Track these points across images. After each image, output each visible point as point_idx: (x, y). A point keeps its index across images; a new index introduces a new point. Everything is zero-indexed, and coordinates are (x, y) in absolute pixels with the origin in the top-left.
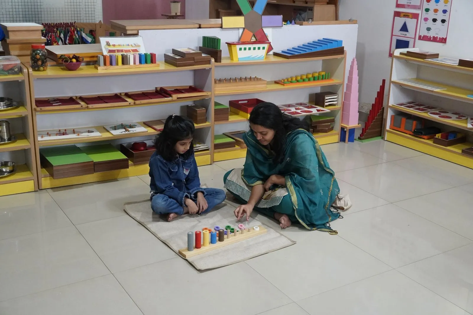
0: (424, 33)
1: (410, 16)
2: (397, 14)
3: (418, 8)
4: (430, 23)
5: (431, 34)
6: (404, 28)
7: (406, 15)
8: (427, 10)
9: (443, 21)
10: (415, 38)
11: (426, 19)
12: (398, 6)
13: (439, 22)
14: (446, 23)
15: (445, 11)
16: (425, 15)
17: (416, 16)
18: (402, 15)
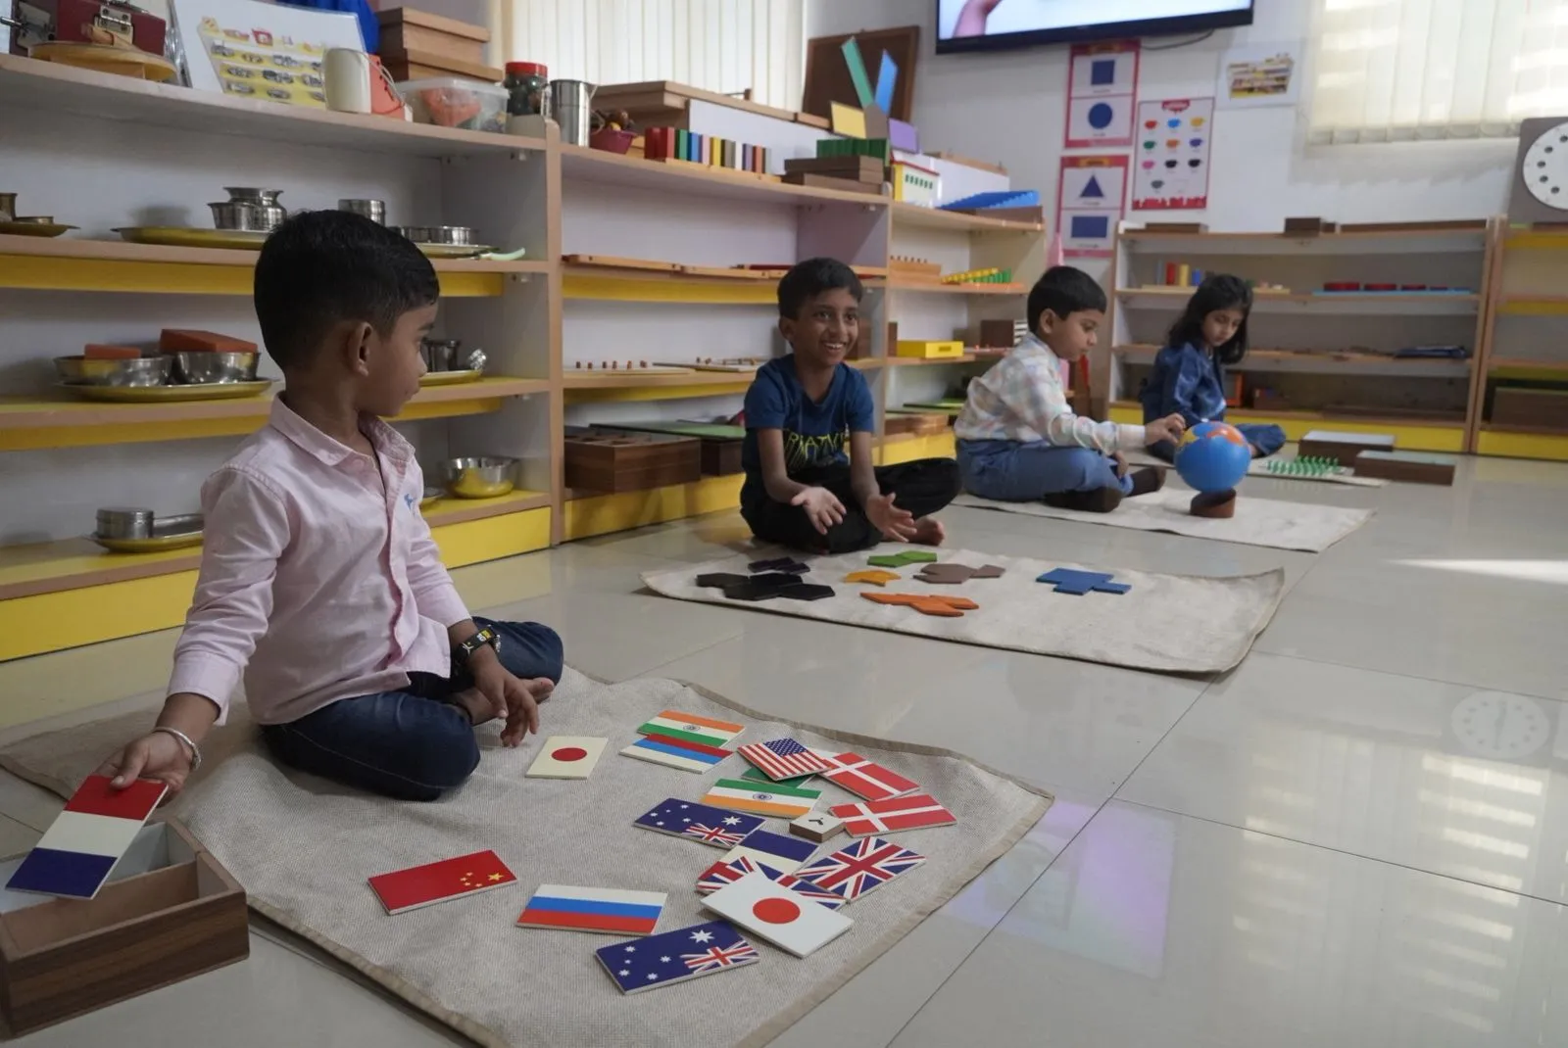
0: (1145, 192)
1: (1106, 161)
2: (1070, 162)
3: (1126, 142)
4: (1160, 172)
5: (1165, 194)
6: (1093, 189)
7: (1095, 162)
8: (1149, 145)
9: (1194, 163)
10: (1123, 208)
11: (1148, 165)
12: (1069, 144)
13: (1183, 166)
14: (1202, 168)
15: (1196, 143)
16: (1144, 155)
17: (1121, 161)
18: (1083, 162)
